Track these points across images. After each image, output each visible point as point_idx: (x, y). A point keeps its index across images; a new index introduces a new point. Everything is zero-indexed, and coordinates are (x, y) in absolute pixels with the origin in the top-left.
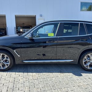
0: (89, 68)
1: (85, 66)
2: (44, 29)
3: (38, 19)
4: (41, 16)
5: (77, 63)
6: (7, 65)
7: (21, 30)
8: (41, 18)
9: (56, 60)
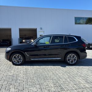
0: (71, 63)
1: (68, 62)
2: (44, 40)
3: (39, 32)
4: (41, 29)
5: (63, 60)
6: (21, 61)
7: (24, 41)
8: (41, 30)
9: (51, 58)
